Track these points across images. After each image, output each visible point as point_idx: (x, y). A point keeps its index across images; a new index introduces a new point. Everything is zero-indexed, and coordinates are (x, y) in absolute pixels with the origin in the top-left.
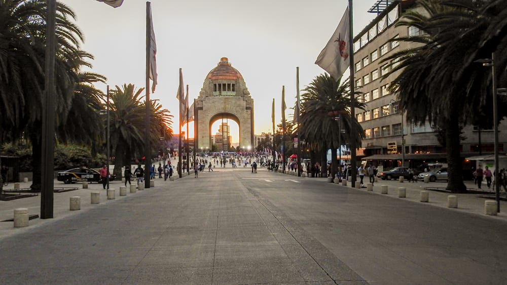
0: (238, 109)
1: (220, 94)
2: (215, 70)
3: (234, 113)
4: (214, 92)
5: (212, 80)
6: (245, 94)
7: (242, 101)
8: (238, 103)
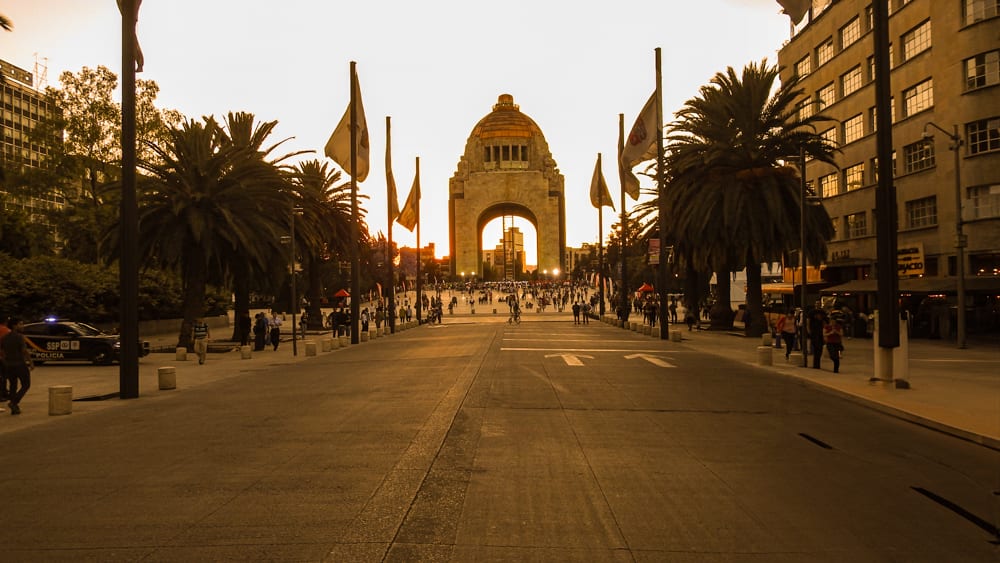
0: (533, 195)
1: (498, 167)
2: (487, 119)
3: (526, 203)
4: (485, 164)
5: (481, 140)
6: (546, 165)
7: (542, 179)
8: (534, 183)
